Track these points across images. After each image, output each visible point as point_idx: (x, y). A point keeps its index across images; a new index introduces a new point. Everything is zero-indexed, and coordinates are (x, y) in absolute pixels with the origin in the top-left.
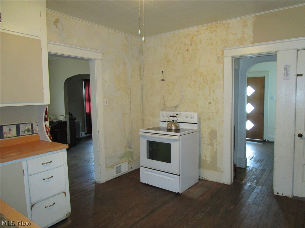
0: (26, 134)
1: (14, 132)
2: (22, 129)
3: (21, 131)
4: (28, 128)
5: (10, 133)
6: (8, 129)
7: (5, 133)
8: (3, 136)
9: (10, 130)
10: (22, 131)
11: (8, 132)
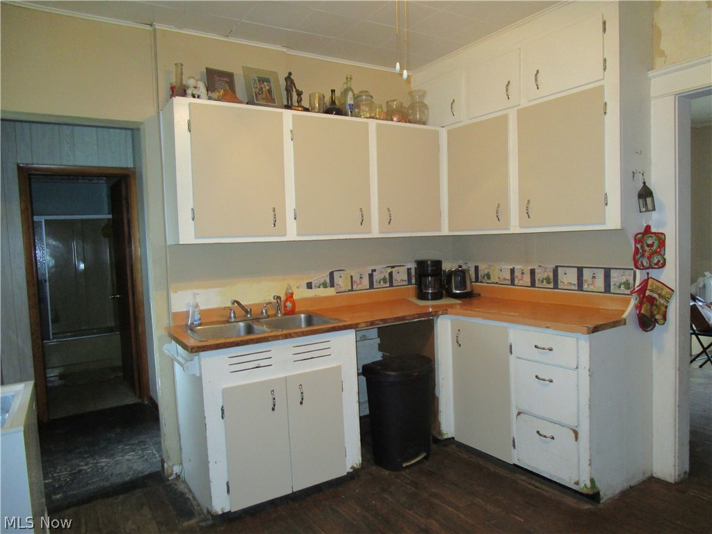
0: (621, 292)
1: (600, 284)
2: (615, 280)
3: (612, 284)
4: (627, 281)
5: (593, 283)
6: (591, 275)
7: (586, 281)
8: (582, 287)
9: (594, 277)
10: (615, 285)
11: (590, 280)
